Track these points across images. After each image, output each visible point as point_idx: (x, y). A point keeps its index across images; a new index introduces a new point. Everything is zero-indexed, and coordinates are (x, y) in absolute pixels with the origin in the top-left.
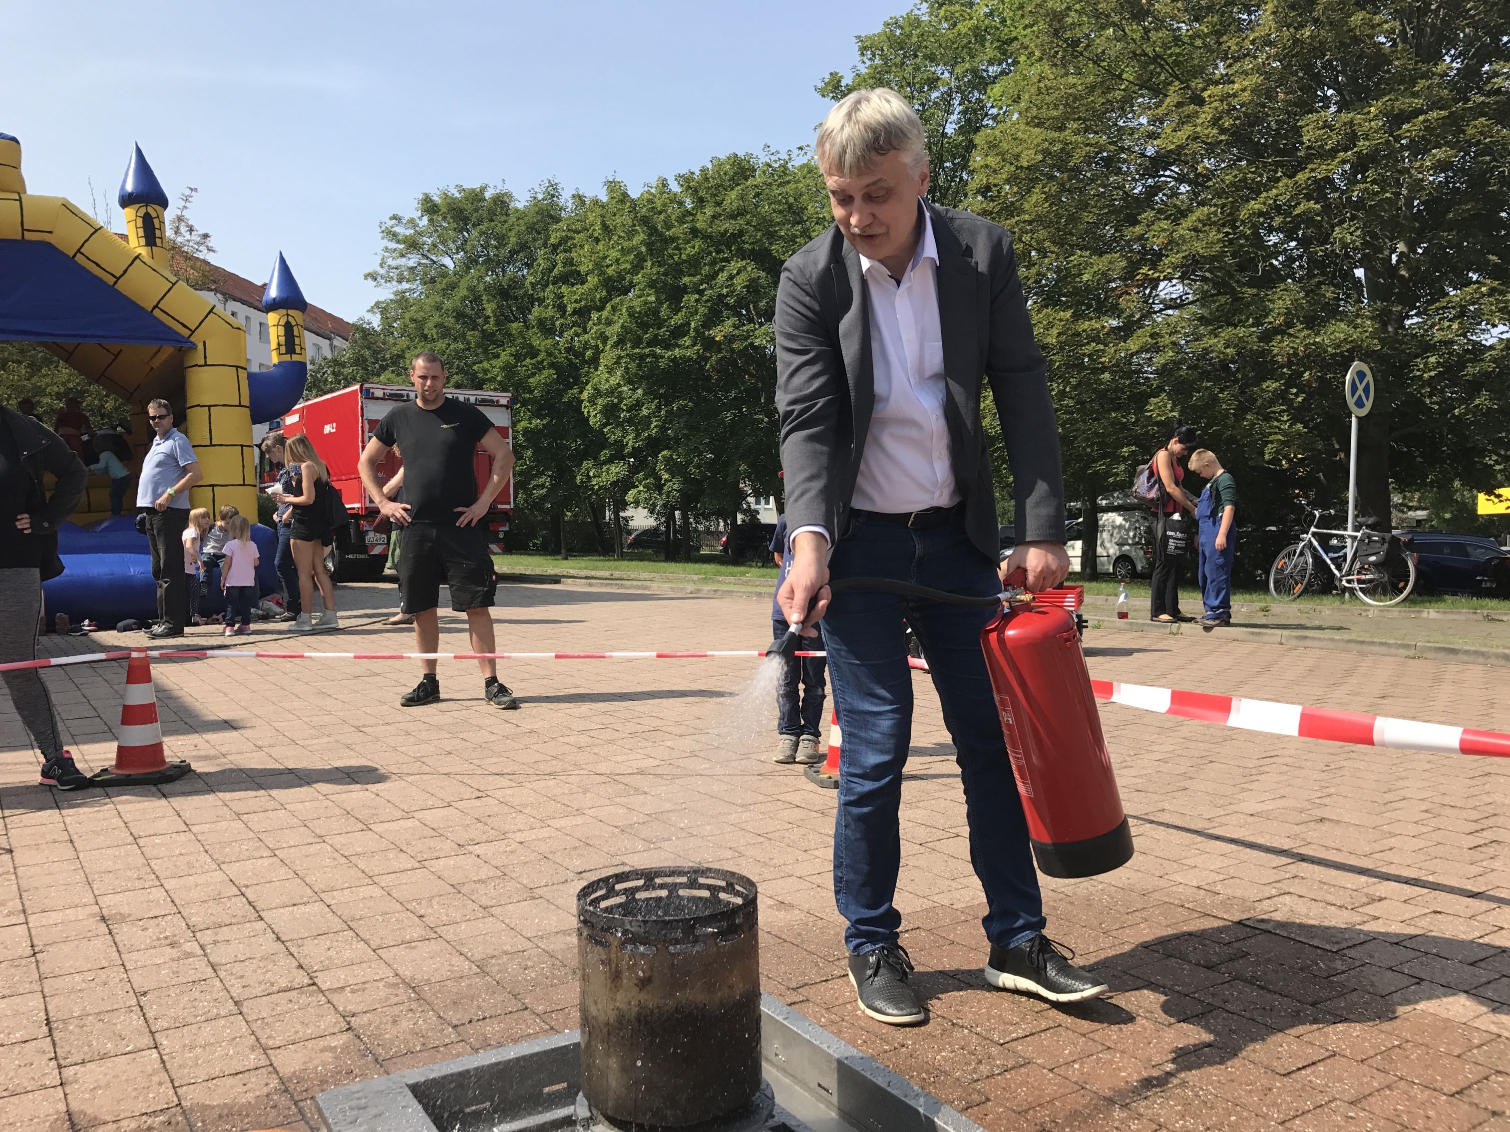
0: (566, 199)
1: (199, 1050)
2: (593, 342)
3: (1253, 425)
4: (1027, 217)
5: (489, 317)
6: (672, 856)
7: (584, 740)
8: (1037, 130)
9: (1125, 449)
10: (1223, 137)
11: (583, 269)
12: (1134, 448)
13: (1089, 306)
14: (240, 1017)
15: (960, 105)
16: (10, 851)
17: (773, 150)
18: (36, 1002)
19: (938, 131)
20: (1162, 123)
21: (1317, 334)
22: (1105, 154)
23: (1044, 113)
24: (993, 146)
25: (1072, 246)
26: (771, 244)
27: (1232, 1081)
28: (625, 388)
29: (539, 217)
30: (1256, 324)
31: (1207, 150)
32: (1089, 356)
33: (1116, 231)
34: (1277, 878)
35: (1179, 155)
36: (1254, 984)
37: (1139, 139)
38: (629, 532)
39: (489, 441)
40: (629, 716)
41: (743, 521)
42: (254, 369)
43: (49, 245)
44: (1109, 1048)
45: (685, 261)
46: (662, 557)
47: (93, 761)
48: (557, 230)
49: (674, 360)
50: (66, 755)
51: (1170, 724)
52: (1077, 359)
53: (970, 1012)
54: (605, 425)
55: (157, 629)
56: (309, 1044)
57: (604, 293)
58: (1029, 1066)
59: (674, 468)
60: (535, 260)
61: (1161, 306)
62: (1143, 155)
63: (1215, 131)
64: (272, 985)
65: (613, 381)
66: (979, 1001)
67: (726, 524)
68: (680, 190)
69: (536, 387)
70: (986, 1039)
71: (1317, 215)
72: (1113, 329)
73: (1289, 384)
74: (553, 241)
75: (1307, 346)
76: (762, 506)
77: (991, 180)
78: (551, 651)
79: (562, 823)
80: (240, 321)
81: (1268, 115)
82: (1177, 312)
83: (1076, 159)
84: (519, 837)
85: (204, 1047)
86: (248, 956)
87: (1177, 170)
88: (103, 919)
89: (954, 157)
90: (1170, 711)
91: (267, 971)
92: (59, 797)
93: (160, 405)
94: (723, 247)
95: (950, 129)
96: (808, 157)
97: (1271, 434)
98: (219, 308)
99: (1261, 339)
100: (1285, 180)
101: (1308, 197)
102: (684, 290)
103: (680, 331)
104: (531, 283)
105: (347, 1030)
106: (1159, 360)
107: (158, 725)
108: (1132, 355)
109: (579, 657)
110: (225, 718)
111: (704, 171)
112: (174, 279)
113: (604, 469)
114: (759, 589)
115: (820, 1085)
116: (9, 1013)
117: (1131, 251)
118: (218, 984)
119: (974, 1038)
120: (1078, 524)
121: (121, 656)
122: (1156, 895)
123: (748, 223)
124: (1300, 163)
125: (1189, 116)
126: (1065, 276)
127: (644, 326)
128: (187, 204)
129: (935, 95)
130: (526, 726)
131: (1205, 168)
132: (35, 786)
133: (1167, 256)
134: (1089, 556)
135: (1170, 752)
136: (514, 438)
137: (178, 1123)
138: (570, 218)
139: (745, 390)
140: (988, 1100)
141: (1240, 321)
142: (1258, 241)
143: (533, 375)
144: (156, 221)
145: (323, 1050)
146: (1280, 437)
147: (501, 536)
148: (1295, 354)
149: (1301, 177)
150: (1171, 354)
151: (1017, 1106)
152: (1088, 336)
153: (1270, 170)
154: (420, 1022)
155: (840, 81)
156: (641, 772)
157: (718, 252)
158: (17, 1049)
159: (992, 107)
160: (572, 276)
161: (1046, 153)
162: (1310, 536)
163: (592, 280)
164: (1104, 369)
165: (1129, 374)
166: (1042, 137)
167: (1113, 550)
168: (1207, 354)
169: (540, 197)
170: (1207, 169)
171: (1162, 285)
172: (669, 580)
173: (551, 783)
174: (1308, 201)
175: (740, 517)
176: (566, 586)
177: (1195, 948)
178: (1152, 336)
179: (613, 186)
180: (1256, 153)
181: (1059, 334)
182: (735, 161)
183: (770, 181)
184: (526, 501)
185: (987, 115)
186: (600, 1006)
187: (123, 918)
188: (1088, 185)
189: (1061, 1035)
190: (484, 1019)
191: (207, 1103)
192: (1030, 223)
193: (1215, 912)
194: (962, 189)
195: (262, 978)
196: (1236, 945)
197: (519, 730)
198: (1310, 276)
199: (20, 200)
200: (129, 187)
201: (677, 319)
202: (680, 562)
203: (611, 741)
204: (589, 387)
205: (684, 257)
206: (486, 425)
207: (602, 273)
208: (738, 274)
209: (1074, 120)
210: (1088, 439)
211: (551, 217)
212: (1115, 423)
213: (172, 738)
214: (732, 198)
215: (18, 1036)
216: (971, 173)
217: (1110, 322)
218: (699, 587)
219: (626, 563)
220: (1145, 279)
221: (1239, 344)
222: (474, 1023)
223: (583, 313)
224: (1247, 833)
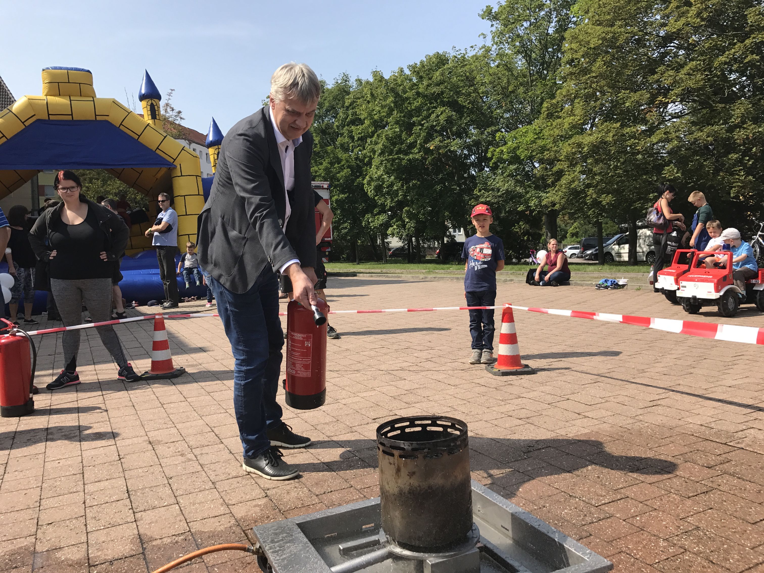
0: (352, 82)
1: (197, 505)
2: (368, 154)
3: (723, 178)
4: (594, 74)
5: (317, 144)
6: (420, 410)
7: (373, 353)
8: (599, 27)
9: (651, 195)
10: (703, 23)
11: (362, 117)
12: (656, 194)
13: (629, 120)
14: (215, 490)
15: (556, 17)
16: (107, 411)
17: (457, 49)
18: (121, 482)
19: (544, 33)
20: (668, 18)
21: (760, 127)
22: (637, 37)
23: (602, 18)
24: (574, 38)
25: (619, 88)
26: (458, 97)
27: (724, 527)
28: (385, 176)
29: (339, 92)
30: (725, 123)
31: (694, 31)
32: (630, 146)
33: (643, 78)
34: (746, 420)
35: (678, 34)
36: (734, 476)
37: (656, 27)
38: (390, 250)
39: (321, 206)
40: (394, 341)
41: (448, 241)
42: (205, 176)
43: (107, 122)
44: (655, 509)
45: (414, 110)
46: (407, 262)
47: (141, 368)
48: (348, 99)
49: (409, 160)
50: (129, 365)
51: (680, 339)
52: (623, 148)
53: (579, 490)
54: (376, 196)
55: (166, 304)
56: (248, 503)
57: (373, 129)
58: (612, 518)
59: (411, 216)
60: (338, 114)
61: (670, 117)
62: (658, 36)
63: (699, 20)
64: (229, 474)
65: (379, 173)
66: (583, 484)
67: (439, 243)
68: (410, 73)
69: (341, 179)
70: (588, 503)
71: (758, 62)
72: (643, 131)
73: (744, 155)
74: (346, 104)
75: (754, 134)
76: (457, 233)
77: (574, 56)
78: (354, 309)
79: (365, 394)
80: (197, 153)
81: (727, 10)
82: (678, 120)
83: (621, 41)
84: (344, 401)
85: (199, 504)
86: (217, 460)
87: (677, 42)
88: (150, 443)
89: (553, 45)
90: (683, 332)
91: (227, 468)
92: (127, 385)
93: (163, 195)
94: (433, 101)
95: (551, 31)
96: (476, 51)
97: (734, 182)
98: (187, 147)
99: (727, 131)
100: (739, 44)
101: (752, 53)
102: (414, 124)
103: (412, 145)
104: (337, 126)
105: (266, 497)
106: (669, 146)
107: (169, 350)
108: (654, 145)
109: (369, 312)
110: (200, 346)
111: (422, 62)
112: (165, 134)
113: (376, 218)
114: (457, 276)
115: (502, 526)
116: (110, 487)
117: (652, 88)
118: (204, 474)
119: (582, 503)
120: (626, 236)
121: (151, 318)
122: (677, 429)
123: (446, 88)
124: (746, 35)
125: (683, 13)
126: (615, 104)
127: (394, 144)
128: (170, 97)
129: (542, 13)
130: (344, 347)
131: (693, 40)
132: (116, 380)
133: (673, 90)
134: (633, 253)
135: (682, 354)
136: (331, 204)
137: (189, 540)
138: (355, 92)
139: (447, 174)
140: (591, 535)
141: (715, 122)
142: (724, 78)
143: (339, 172)
144: (156, 107)
145: (255, 506)
146: (739, 184)
147: (327, 254)
148: (748, 138)
149: (747, 42)
150: (676, 142)
151: (607, 539)
152: (629, 136)
153: (730, 39)
154: (300, 493)
155: (491, 10)
156: (402, 369)
157: (431, 103)
158: (114, 504)
159: (574, 17)
160: (357, 121)
161: (604, 39)
162: (758, 237)
163: (367, 122)
164: (639, 153)
165: (651, 155)
166: (602, 30)
167: (646, 249)
168: (697, 141)
169: (339, 82)
170: (695, 41)
171: (670, 106)
172: (410, 273)
173: (358, 375)
174: (752, 55)
175: (446, 239)
176: (360, 277)
177: (701, 457)
178: (665, 133)
179: (375, 74)
180: (722, 30)
181: (614, 136)
182: (438, 56)
183: (456, 65)
184: (338, 236)
185: (570, 21)
186: (390, 486)
187: (159, 442)
188: (627, 55)
189: (628, 502)
190: (331, 491)
191: (203, 530)
192: (595, 77)
193: (711, 438)
194: (558, 62)
195: (224, 471)
196: (724, 456)
197: (340, 349)
198: (754, 95)
199: (94, 101)
200: (143, 92)
201: (410, 140)
202: (416, 263)
203: (385, 354)
204: (367, 177)
205: (413, 107)
206: (318, 198)
207: (372, 118)
208: (441, 114)
209: (619, 20)
210: (631, 191)
211: (345, 91)
212: (646, 181)
213: (176, 357)
214: (437, 75)
215: (114, 498)
216: (563, 53)
217: (641, 127)
218: (426, 275)
219: (389, 265)
220: (660, 104)
221: (715, 135)
222: (326, 493)
223: (363, 139)
224: (728, 396)
